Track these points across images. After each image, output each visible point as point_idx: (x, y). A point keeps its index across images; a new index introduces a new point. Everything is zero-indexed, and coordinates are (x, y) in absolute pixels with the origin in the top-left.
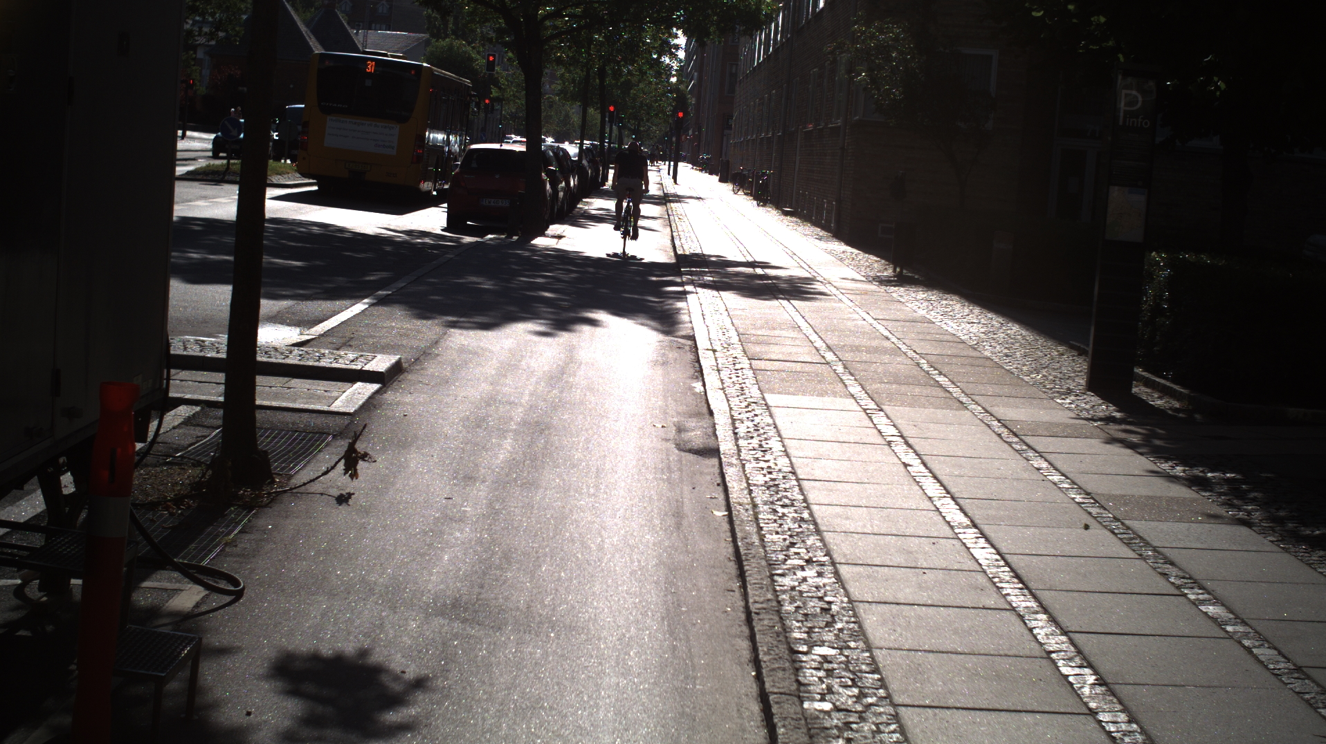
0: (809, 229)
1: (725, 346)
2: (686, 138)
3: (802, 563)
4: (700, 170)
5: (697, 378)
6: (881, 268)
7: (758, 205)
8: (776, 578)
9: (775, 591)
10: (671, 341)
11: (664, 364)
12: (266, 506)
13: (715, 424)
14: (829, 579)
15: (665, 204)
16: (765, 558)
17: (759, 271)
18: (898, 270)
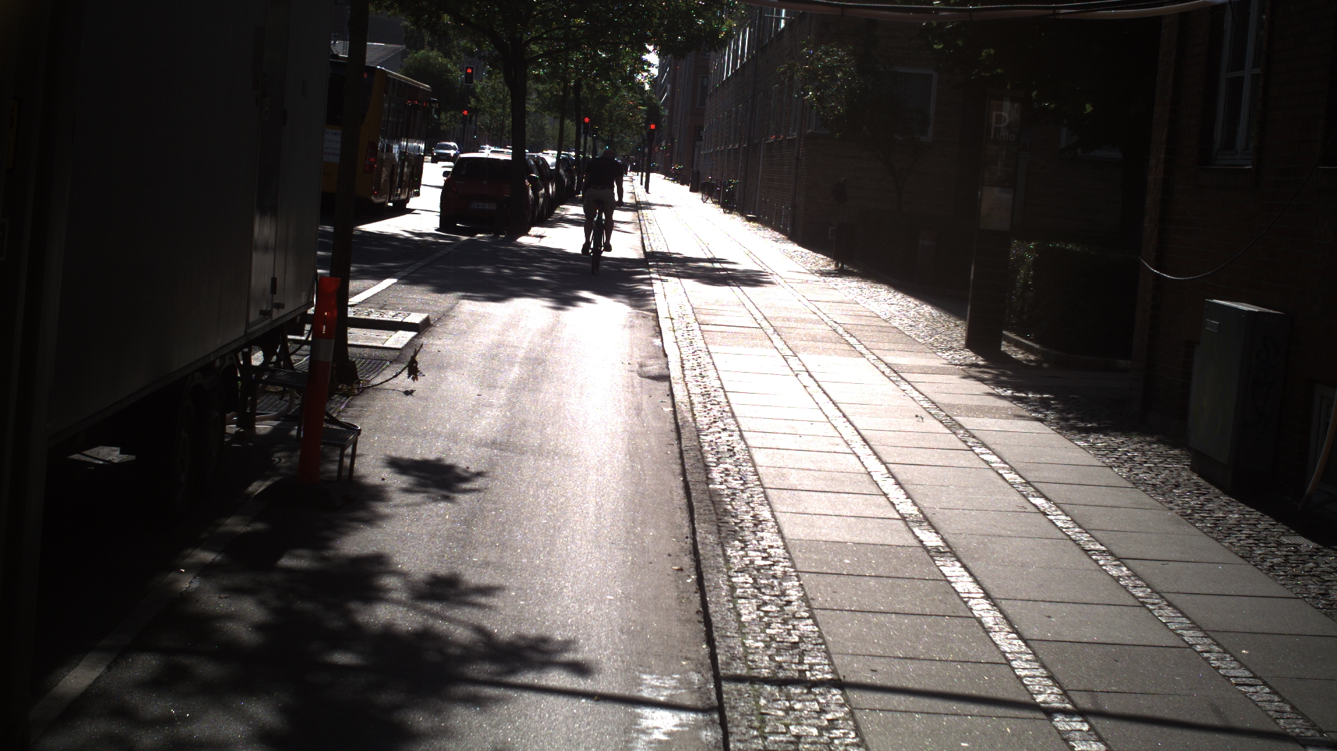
0: (769, 233)
1: (682, 315)
2: (659, 149)
3: (720, 430)
4: (672, 180)
5: (657, 336)
6: (826, 263)
7: (725, 212)
8: (701, 436)
9: (700, 442)
10: (637, 313)
11: (632, 327)
12: (358, 395)
13: (668, 362)
14: (736, 436)
15: (637, 211)
16: (695, 427)
17: (717, 265)
18: (840, 265)
